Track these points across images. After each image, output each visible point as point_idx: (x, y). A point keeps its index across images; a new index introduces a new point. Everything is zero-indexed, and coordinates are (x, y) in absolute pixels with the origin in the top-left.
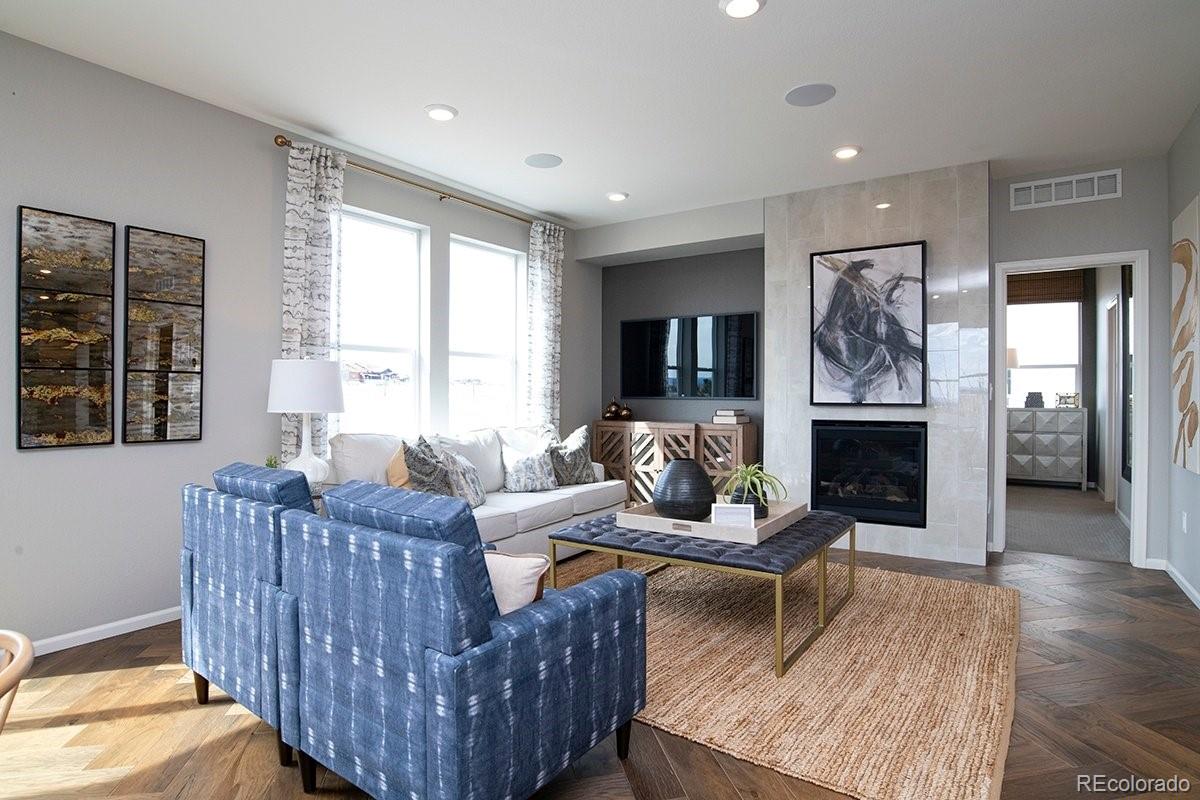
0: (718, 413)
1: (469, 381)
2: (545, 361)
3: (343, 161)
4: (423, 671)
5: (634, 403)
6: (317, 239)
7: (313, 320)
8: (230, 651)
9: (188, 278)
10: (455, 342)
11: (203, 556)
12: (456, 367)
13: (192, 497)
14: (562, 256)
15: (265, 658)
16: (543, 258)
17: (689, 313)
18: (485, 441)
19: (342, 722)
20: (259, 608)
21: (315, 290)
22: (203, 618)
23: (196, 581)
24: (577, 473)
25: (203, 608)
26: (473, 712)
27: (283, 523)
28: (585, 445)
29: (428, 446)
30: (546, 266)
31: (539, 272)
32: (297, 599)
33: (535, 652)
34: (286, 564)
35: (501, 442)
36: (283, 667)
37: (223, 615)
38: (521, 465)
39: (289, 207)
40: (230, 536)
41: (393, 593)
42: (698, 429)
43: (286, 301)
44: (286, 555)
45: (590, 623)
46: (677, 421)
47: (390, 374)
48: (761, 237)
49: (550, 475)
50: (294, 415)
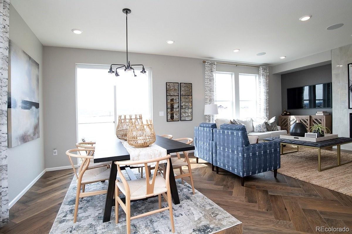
0: (317, 112)
1: (245, 107)
2: (264, 101)
3: (216, 63)
4: (237, 150)
5: (292, 111)
6: (211, 80)
7: (211, 96)
8: (204, 153)
9: (190, 91)
10: (241, 98)
11: (198, 138)
12: (241, 104)
13: (196, 128)
14: (268, 74)
15: (210, 152)
16: (263, 75)
17: (312, 84)
18: (249, 121)
19: (224, 160)
20: (209, 145)
21: (211, 90)
22: (198, 148)
23: (197, 142)
24: (272, 128)
25: (198, 146)
26: (245, 156)
27: (214, 130)
28: (275, 121)
29: (235, 121)
30: (264, 77)
31: (262, 79)
32: (216, 142)
33: (256, 150)
34: (214, 137)
35: (253, 121)
36: (214, 153)
37: (202, 147)
38: (257, 126)
39: (206, 74)
40: (204, 134)
41: (233, 139)
42: (310, 117)
43: (206, 93)
44: (214, 135)
45: (267, 148)
46: (304, 115)
47: (221, 107)
48: (331, 61)
49: (265, 128)
50: (208, 115)
